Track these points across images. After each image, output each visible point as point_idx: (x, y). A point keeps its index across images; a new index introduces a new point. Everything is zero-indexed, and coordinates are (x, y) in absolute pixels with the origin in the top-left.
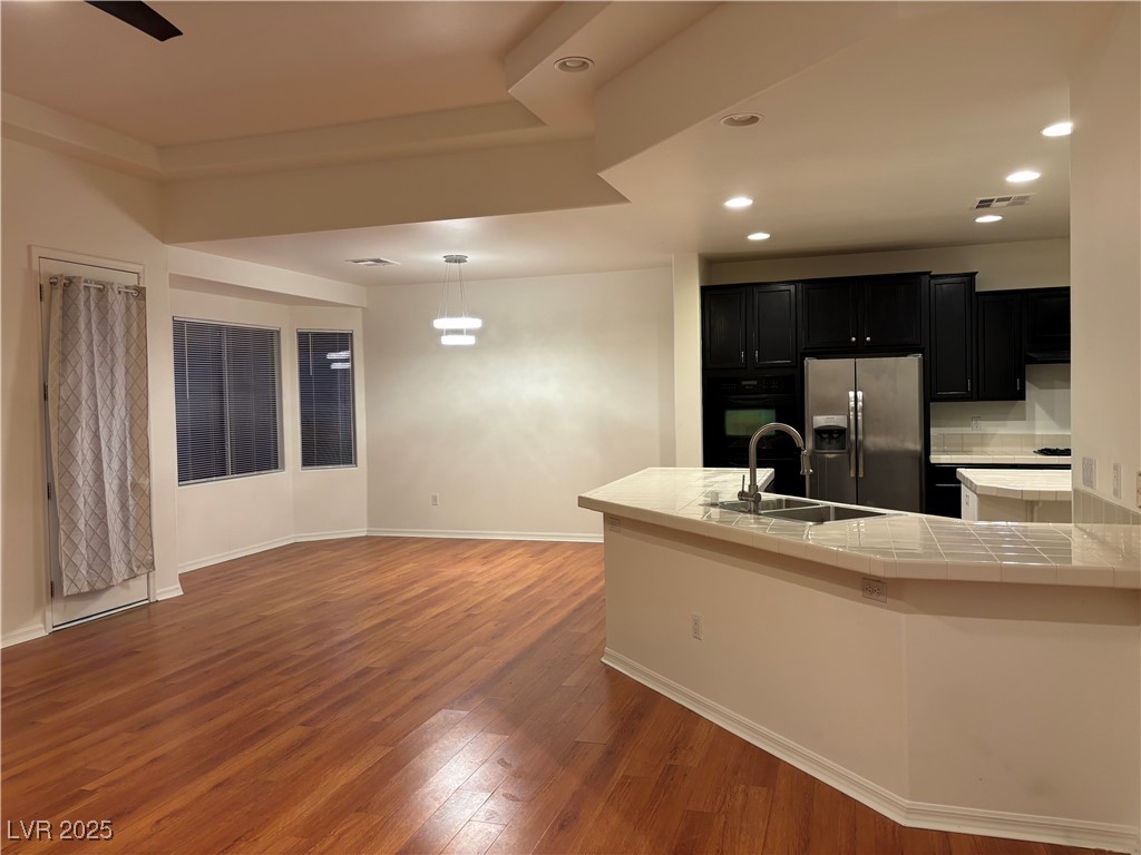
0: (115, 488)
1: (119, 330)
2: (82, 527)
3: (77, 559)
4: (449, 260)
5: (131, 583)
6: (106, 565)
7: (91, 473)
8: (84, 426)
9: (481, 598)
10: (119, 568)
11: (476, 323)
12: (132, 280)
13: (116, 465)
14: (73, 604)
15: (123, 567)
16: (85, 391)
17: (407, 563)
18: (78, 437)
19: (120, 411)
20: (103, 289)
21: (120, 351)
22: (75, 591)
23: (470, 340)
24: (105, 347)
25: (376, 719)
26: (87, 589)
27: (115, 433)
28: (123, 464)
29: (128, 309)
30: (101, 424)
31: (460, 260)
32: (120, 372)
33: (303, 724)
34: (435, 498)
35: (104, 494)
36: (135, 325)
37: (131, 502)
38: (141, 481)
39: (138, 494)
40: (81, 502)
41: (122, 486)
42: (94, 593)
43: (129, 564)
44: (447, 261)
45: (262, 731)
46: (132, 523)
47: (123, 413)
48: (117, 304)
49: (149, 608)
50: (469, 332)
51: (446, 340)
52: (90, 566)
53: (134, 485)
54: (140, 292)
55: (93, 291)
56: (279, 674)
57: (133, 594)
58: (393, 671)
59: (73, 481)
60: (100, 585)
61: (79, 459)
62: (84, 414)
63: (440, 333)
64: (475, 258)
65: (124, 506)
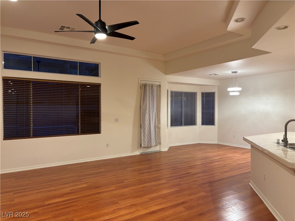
0: (154, 126)
1: (155, 94)
2: (146, 134)
3: (145, 140)
4: (233, 72)
5: (156, 146)
6: (151, 142)
7: (148, 123)
8: (147, 113)
9: (231, 162)
10: (153, 143)
11: (240, 89)
12: (159, 84)
13: (154, 122)
14: (145, 149)
15: (155, 143)
16: (148, 106)
17: (221, 151)
18: (146, 116)
19: (155, 111)
20: (152, 86)
21: (155, 98)
22: (144, 146)
23: (238, 94)
24: (152, 98)
25: (182, 183)
26: (147, 146)
27: (154, 115)
28: (155, 122)
29: (157, 89)
30: (151, 113)
31: (236, 72)
32: (155, 103)
33: (167, 180)
34: (234, 136)
35: (151, 128)
36: (159, 93)
37: (156, 129)
38: (159, 125)
39: (158, 128)
40: (146, 129)
41: (155, 126)
42: (148, 147)
43: (156, 142)
44: (232, 73)
45: (159, 180)
46: (157, 134)
47: (156, 111)
48: (155, 89)
49: (160, 152)
50: (238, 91)
51: (231, 94)
52: (148, 142)
53: (157, 126)
54: (160, 86)
55: (150, 86)
56: (171, 170)
57: (157, 149)
58: (194, 174)
59: (145, 124)
60: (149, 146)
61: (146, 120)
62: (147, 111)
63: (230, 92)
64: (240, 72)
65: (155, 130)
